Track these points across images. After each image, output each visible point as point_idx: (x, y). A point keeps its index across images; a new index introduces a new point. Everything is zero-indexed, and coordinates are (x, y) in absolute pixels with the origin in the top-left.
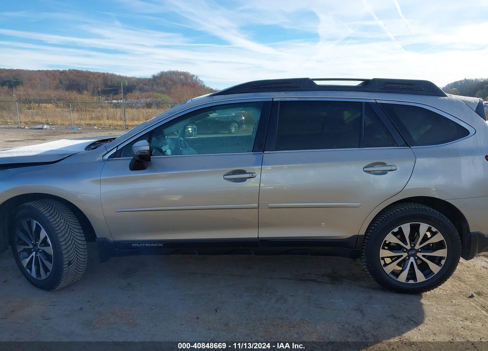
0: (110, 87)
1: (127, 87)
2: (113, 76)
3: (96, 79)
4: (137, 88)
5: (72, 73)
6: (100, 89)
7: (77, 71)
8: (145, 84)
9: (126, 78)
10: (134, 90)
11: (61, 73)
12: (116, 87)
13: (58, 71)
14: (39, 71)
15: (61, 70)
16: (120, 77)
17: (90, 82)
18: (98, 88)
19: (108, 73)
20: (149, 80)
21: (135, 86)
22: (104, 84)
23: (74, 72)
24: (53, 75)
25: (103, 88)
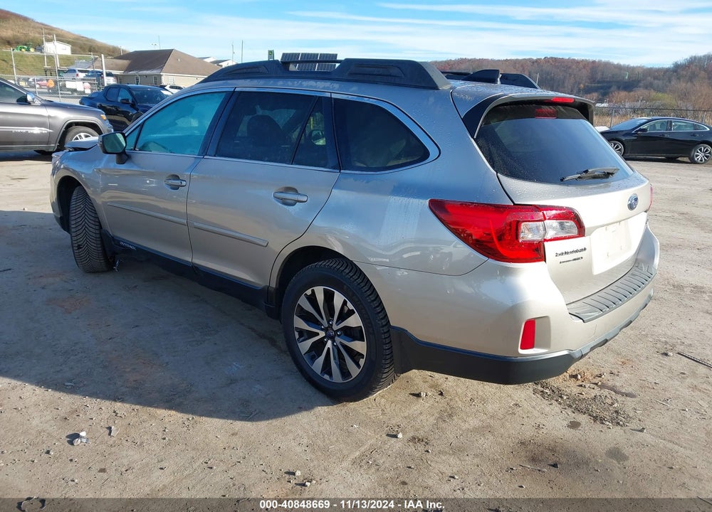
0: (599, 82)
1: (626, 82)
2: (607, 65)
3: (580, 70)
4: (641, 84)
5: (549, 62)
6: (582, 86)
7: (555, 60)
8: (655, 78)
9: (628, 69)
10: (636, 87)
11: (533, 62)
12: (609, 82)
13: (530, 60)
14: (507, 60)
15: (535, 58)
16: (619, 67)
17: (570, 75)
18: (579, 84)
19: (600, 62)
20: (666, 71)
21: (639, 81)
22: (589, 79)
23: (551, 61)
24: (522, 66)
25: (587, 84)
